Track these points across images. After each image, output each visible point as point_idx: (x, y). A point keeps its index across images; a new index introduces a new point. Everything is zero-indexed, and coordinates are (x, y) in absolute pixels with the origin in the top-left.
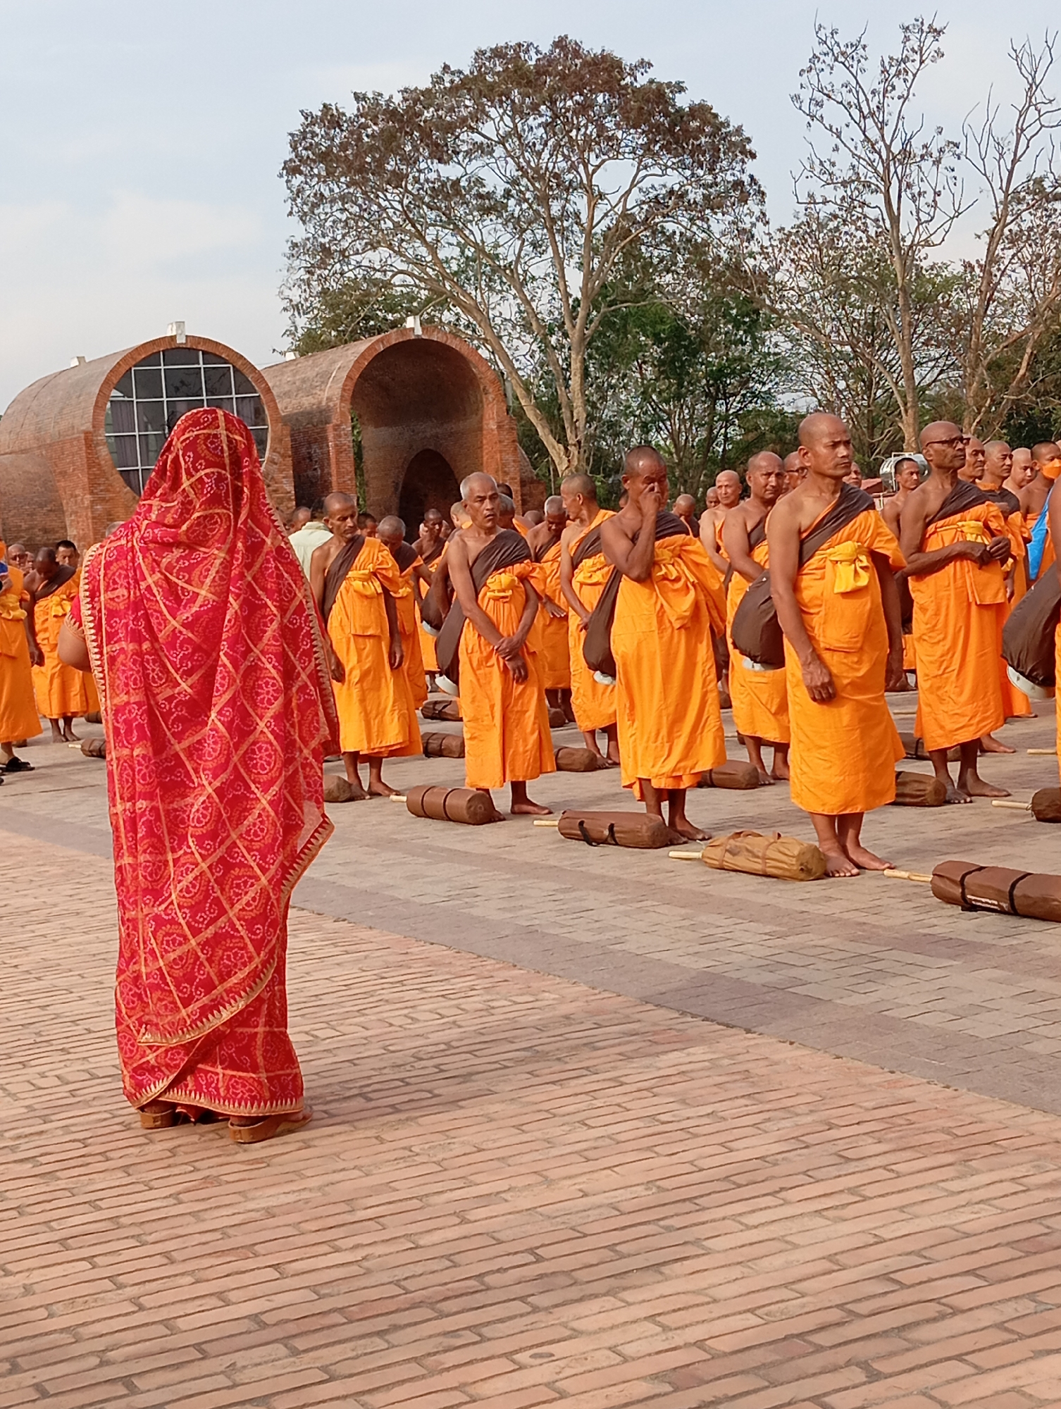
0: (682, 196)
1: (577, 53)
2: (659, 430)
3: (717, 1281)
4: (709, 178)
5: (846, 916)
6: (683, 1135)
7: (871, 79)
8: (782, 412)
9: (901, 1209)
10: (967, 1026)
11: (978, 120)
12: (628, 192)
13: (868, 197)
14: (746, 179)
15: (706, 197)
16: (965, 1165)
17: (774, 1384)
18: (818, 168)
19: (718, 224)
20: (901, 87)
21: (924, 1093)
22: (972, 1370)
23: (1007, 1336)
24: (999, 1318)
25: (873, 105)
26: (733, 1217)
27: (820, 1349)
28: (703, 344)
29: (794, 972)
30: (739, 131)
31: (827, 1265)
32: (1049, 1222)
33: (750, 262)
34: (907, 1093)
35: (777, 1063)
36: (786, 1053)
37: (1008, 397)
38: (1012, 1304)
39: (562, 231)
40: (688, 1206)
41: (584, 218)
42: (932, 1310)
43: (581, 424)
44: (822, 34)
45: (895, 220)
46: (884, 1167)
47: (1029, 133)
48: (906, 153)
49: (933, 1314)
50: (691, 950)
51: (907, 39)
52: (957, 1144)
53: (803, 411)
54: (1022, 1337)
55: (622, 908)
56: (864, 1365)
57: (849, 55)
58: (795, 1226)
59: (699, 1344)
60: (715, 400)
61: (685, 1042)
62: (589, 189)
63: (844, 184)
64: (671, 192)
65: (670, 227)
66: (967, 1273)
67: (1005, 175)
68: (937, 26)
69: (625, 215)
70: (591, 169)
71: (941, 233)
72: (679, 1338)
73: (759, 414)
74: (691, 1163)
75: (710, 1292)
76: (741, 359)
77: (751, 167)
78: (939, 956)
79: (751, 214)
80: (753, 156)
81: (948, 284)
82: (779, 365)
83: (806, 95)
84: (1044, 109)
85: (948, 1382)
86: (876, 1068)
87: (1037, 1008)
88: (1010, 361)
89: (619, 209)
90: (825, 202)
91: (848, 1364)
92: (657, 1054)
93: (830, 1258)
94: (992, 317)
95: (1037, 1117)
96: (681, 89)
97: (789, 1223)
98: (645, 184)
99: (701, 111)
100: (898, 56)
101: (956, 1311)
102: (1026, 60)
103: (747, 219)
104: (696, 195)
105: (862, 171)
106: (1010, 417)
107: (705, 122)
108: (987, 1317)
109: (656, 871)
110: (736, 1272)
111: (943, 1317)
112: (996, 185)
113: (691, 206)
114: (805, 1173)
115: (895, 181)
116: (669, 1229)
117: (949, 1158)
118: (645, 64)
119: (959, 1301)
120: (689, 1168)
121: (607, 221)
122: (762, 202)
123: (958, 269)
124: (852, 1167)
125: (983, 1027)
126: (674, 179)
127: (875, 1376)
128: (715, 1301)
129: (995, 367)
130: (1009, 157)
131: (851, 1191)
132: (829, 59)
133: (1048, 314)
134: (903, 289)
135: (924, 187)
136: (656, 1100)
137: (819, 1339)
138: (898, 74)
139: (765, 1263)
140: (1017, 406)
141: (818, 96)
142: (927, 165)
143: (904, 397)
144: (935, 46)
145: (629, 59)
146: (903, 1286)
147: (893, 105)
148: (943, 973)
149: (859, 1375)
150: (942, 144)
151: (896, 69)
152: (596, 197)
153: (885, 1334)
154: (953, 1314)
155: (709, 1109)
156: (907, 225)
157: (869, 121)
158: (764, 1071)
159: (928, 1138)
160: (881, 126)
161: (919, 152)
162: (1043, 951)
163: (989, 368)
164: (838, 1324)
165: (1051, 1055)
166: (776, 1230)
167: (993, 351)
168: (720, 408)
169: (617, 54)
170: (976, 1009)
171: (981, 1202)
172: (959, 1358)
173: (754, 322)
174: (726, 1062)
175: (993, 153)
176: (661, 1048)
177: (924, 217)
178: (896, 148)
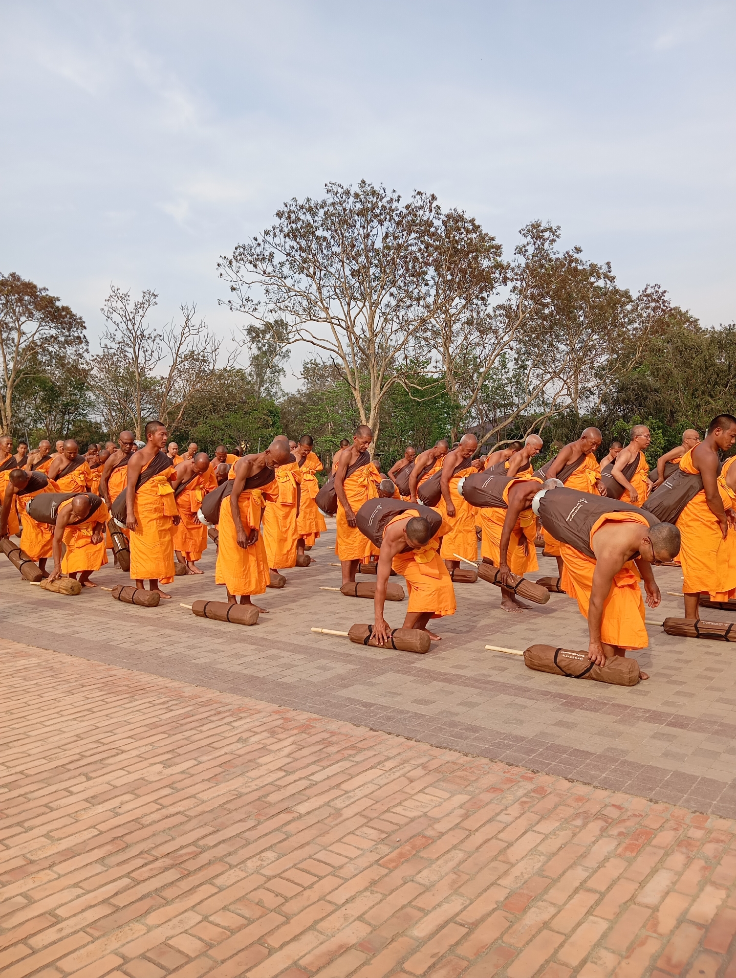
0: (56, 339)
1: (19, 279)
2: (41, 423)
3: (31, 747)
4: (67, 334)
5: (98, 608)
6: (23, 692)
7: (131, 308)
8: (90, 421)
9: (107, 715)
10: (139, 647)
11: (168, 330)
12: (35, 334)
13: (127, 349)
14: (82, 336)
15: (65, 340)
16: (132, 699)
17: (49, 785)
18: (109, 336)
19: (70, 350)
20: (141, 312)
21: (120, 672)
22: (127, 773)
23: (141, 759)
24: (138, 753)
25: (131, 317)
26: (40, 723)
27: (69, 770)
28: (61, 394)
29: (75, 629)
30: (81, 318)
31: (76, 738)
32: (160, 717)
33: (82, 366)
34: (113, 673)
35: (64, 663)
36: (69, 659)
37: (174, 425)
38: (144, 747)
39: (6, 345)
40: (23, 719)
41: (16, 341)
42: (114, 752)
43: (9, 418)
44: (113, 289)
45: (137, 358)
46: (102, 700)
47: (185, 335)
48: (142, 336)
49: (114, 754)
50: (35, 621)
51: (144, 296)
52: (130, 690)
53: (98, 422)
54: (146, 759)
55: (8, 605)
56: (86, 775)
57: (123, 298)
58: (65, 724)
59: (21, 772)
60: (65, 414)
61: (28, 656)
62: (18, 330)
63: (119, 343)
64: (52, 336)
65: (51, 349)
66: (128, 737)
67: (177, 349)
68: (155, 293)
69: (33, 342)
70: (20, 323)
71: (153, 365)
72: (13, 771)
73: (80, 421)
74: (25, 703)
75: (28, 752)
76: (75, 400)
77: (84, 331)
78: (131, 622)
79: (83, 348)
80: (85, 328)
81: (154, 383)
82: (90, 404)
83: (106, 309)
84: (191, 328)
85: (117, 778)
86: (103, 664)
87: (164, 640)
88: (175, 413)
89: (31, 339)
90: (111, 348)
91: (80, 775)
92: (16, 661)
93: (77, 736)
94: (170, 396)
95: (161, 679)
96: (59, 300)
97: (62, 724)
98: (42, 332)
99: (66, 309)
100: (141, 301)
101: (123, 752)
102: (186, 310)
103: (81, 350)
104: (62, 339)
105: (125, 339)
106: (174, 431)
107: (68, 313)
108: (135, 753)
109: (23, 591)
110: (39, 743)
111: (118, 754)
112: (174, 351)
113: (59, 342)
114: (71, 704)
115: (137, 345)
116: (13, 729)
117: (127, 696)
118: (45, 289)
119: (124, 748)
120: (24, 705)
121: (25, 343)
122: (87, 345)
123: (159, 378)
124: (89, 701)
125: (144, 648)
126: (53, 332)
127: (89, 779)
128: (29, 755)
129: (169, 414)
130: (178, 343)
131: (88, 710)
132: (116, 298)
133: (189, 398)
134: (138, 383)
135: (148, 348)
136: (14, 679)
137: (69, 767)
138: (140, 308)
139: (51, 739)
140: (177, 428)
141: (111, 310)
142: (150, 341)
143: (137, 420)
144: (154, 300)
145: (40, 286)
146: (104, 744)
147: (138, 318)
148: (132, 628)
149: (83, 779)
150: (156, 335)
151: (140, 306)
152: (22, 333)
153: (95, 762)
154: (122, 753)
155: (35, 682)
156: (141, 360)
157: (129, 322)
158: (59, 666)
159: (120, 689)
160: (134, 325)
161: (147, 336)
162: (169, 620)
163: (168, 414)
164: (78, 760)
165: (168, 657)
166: (57, 727)
167: (170, 408)
168: (67, 417)
169: (35, 283)
170: (142, 641)
171: (137, 711)
172: (122, 769)
173: (82, 388)
174: (44, 663)
175: (173, 341)
176: (18, 659)
177: (147, 359)
178: (139, 333)
